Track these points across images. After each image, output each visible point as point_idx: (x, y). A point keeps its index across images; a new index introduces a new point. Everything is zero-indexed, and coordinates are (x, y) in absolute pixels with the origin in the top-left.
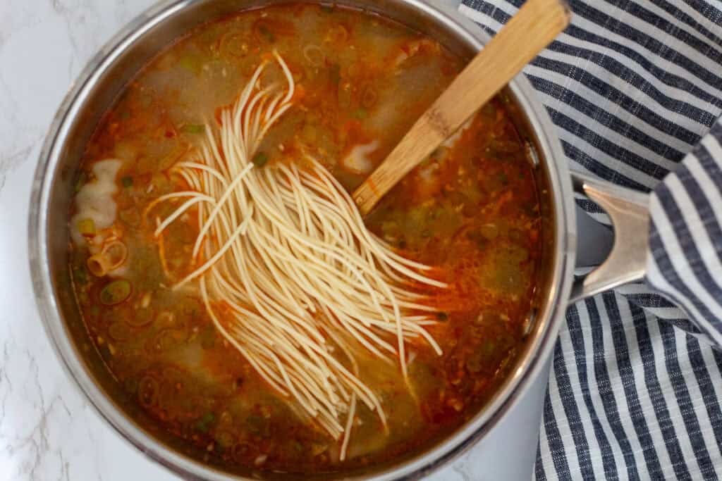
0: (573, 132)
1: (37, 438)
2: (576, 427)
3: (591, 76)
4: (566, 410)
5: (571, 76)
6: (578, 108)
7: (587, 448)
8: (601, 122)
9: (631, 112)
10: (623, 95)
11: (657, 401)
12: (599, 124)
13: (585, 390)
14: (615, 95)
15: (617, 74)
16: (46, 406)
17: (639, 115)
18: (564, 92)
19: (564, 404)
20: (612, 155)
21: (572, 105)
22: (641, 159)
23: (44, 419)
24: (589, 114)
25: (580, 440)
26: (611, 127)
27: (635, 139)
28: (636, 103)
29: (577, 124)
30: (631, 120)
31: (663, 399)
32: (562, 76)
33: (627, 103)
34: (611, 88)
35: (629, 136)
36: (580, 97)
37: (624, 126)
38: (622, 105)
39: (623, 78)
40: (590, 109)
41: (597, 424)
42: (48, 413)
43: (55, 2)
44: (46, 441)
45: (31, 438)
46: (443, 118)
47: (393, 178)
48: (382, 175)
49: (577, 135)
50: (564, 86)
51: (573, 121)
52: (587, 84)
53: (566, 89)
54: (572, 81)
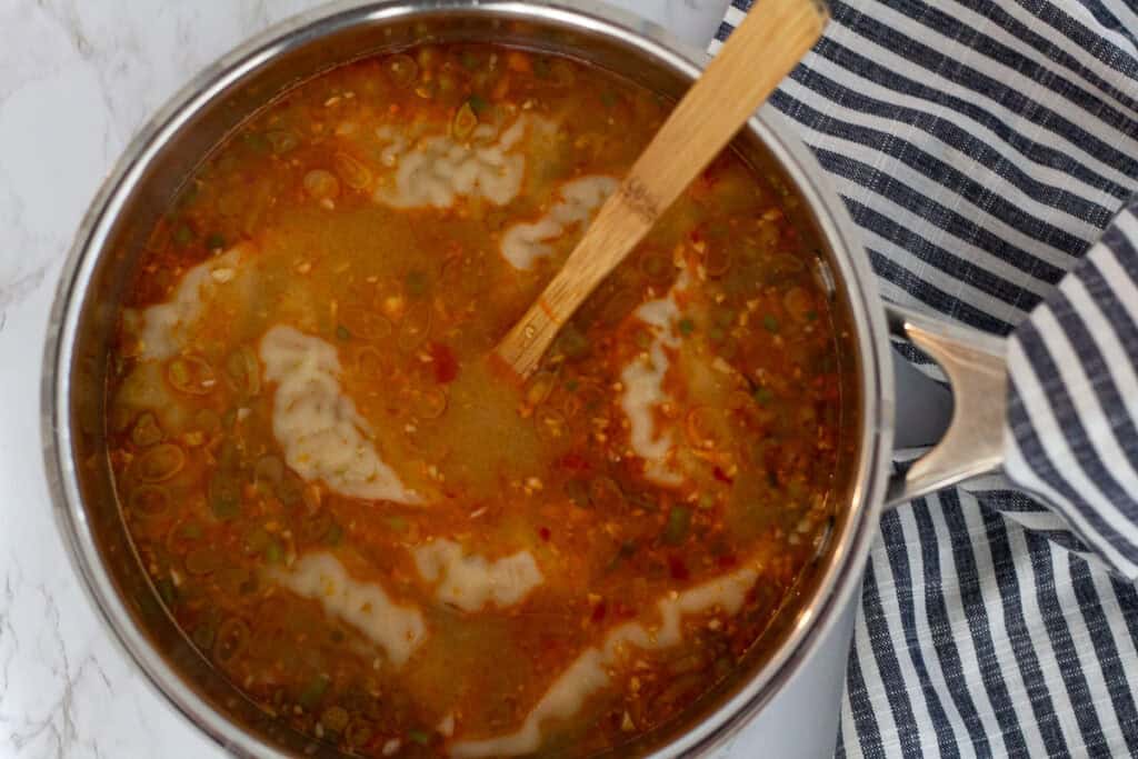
0: (889, 238)
1: (58, 721)
2: (898, 699)
3: (917, 150)
4: (882, 673)
5: (885, 151)
6: (897, 201)
7: (916, 731)
8: (934, 221)
9: (980, 205)
10: (967, 179)
11: (1025, 657)
13: (912, 640)
15: (956, 146)
16: (72, 672)
17: (992, 211)
18: (875, 176)
19: (879, 663)
20: (952, 274)
21: (888, 196)
22: (996, 279)
23: (69, 691)
24: (914, 209)
25: (904, 719)
26: (950, 230)
28: (988, 192)
30: (981, 218)
31: (1033, 654)
32: (873, 152)
33: (974, 191)
35: (977, 243)
36: (900, 184)
37: (970, 229)
39: (967, 152)
41: (930, 693)
42: (75, 683)
43: (80, 40)
44: (72, 725)
45: (48, 722)
46: (647, 192)
47: (578, 295)
48: (560, 291)
49: (896, 242)
50: (875, 166)
51: (890, 222)
52: (910, 164)
53: (878, 171)
54: (887, 158)
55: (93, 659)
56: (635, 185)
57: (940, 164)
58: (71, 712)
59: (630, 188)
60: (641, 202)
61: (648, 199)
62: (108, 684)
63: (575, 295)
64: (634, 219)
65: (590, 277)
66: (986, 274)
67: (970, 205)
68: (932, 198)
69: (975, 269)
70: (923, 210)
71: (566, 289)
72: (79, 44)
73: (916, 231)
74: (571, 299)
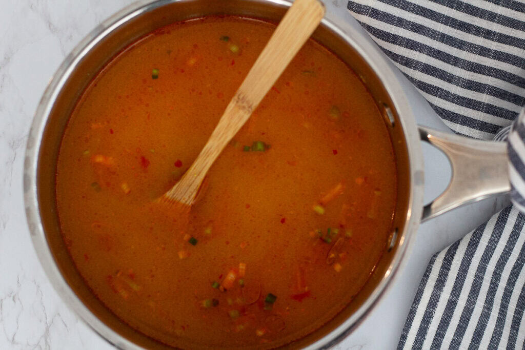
0: (449, 63)
1: (43, 343)
3: (456, 20)
5: (442, 23)
6: (451, 45)
8: (471, 52)
9: (493, 40)
10: (484, 29)
12: (470, 54)
14: (478, 31)
15: (475, 15)
16: (49, 320)
18: (439, 35)
21: (446, 43)
23: (47, 330)
24: (460, 48)
26: (480, 54)
27: (499, 59)
28: (495, 32)
29: (452, 56)
30: (494, 45)
32: (436, 23)
33: (488, 34)
34: (474, 26)
35: (494, 58)
36: (451, 37)
37: (489, 52)
38: (485, 37)
39: (481, 17)
40: (461, 45)
42: (50, 325)
43: (50, 24)
44: (49, 346)
45: (38, 345)
46: (247, 99)
47: (218, 151)
48: (208, 151)
49: (452, 64)
50: (438, 30)
51: (448, 55)
52: (454, 27)
53: (439, 32)
54: (443, 26)
55: (59, 314)
56: (241, 97)
57: (469, 25)
58: (48, 340)
59: (239, 99)
60: (245, 104)
61: (248, 102)
62: (66, 326)
63: (216, 152)
64: (241, 112)
65: (223, 142)
66: (501, 71)
67: (487, 41)
68: (469, 41)
69: (495, 70)
70: (464, 47)
71: (211, 150)
72: (50, 26)
73: (463, 58)
74: (213, 155)
